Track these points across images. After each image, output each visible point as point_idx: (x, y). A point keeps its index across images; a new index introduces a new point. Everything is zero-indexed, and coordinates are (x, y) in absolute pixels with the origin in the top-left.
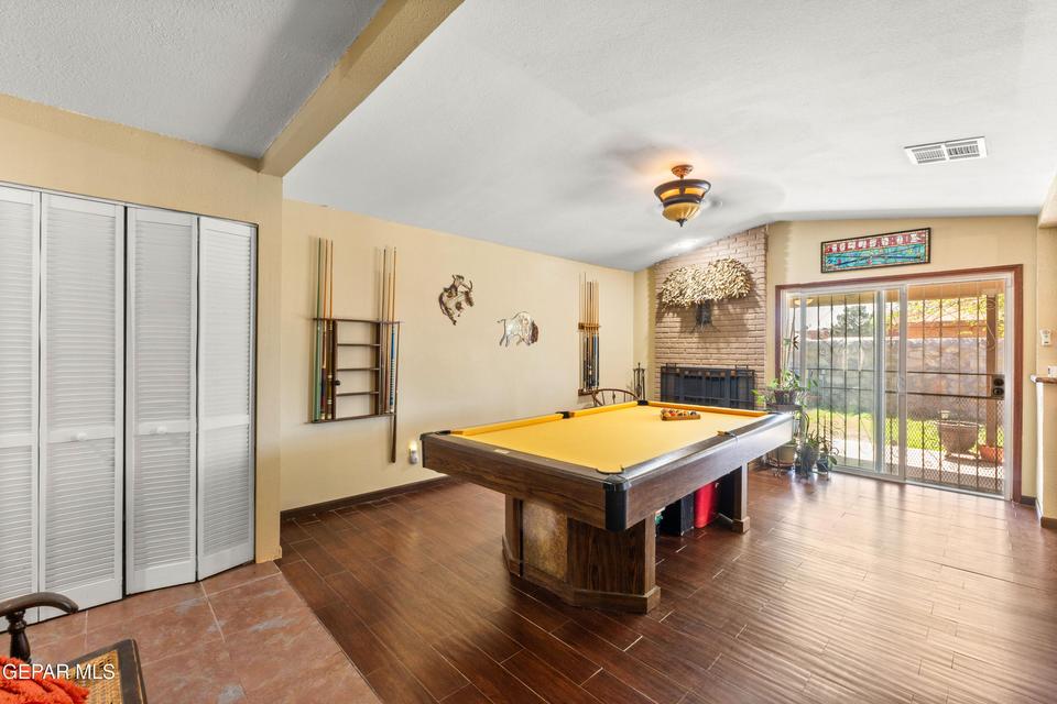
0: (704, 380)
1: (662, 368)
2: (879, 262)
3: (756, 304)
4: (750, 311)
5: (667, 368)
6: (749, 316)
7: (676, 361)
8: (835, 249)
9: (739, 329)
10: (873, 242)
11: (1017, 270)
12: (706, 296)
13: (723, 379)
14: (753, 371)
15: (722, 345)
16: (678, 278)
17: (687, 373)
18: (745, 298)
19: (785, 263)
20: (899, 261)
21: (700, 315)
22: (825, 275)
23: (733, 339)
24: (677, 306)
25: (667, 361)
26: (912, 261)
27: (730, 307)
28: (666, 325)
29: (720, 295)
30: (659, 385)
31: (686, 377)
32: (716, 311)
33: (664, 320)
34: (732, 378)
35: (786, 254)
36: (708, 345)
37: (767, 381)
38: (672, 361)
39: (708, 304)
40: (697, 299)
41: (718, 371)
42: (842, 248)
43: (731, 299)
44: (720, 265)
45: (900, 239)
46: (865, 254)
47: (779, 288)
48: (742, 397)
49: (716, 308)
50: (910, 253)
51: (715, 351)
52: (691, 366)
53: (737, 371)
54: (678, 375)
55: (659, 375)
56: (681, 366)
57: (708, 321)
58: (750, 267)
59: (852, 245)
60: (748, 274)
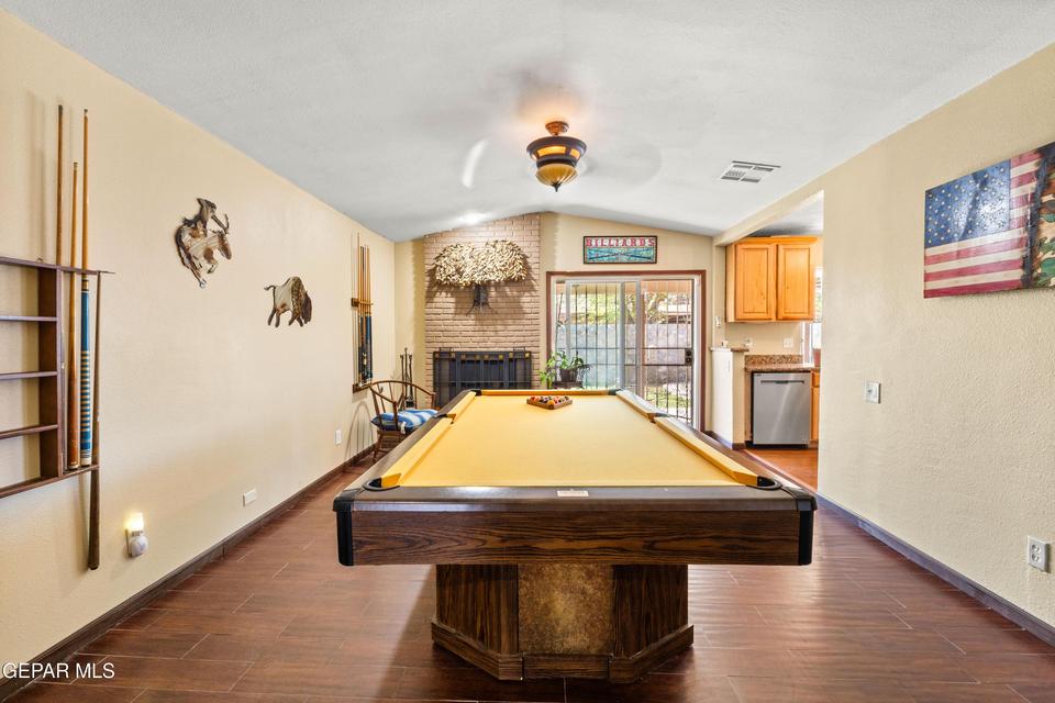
0: (482, 363)
1: (435, 353)
2: (625, 259)
3: (531, 288)
4: (527, 294)
5: (440, 353)
6: (525, 299)
7: (453, 344)
8: (594, 243)
9: (517, 312)
10: (621, 241)
11: (702, 273)
12: (488, 276)
13: (501, 361)
14: (530, 352)
15: (499, 328)
16: (453, 255)
17: (463, 357)
18: (521, 282)
19: (554, 251)
20: (638, 260)
21: (476, 296)
22: (587, 266)
23: (510, 322)
24: (451, 285)
25: (440, 345)
26: (644, 260)
27: (507, 289)
28: (438, 305)
29: (501, 277)
30: (431, 372)
31: (463, 362)
32: (493, 293)
33: (436, 300)
34: (511, 360)
35: (555, 244)
36: (485, 328)
37: (541, 364)
38: (445, 345)
39: (486, 285)
40: (478, 279)
41: (496, 354)
42: (600, 244)
43: (509, 281)
44: (499, 246)
45: (638, 242)
46: (616, 251)
47: (550, 274)
48: (520, 379)
49: (493, 289)
50: (644, 254)
51: (492, 333)
52: (468, 350)
53: (515, 353)
54: (454, 360)
55: (431, 361)
56: (455, 350)
57: (486, 304)
58: (525, 251)
59: (606, 242)
60: (525, 258)
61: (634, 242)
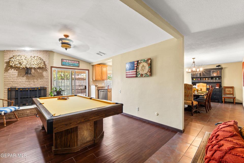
0: (29, 91)
1: (8, 89)
2: (72, 65)
3: (46, 70)
4: (45, 72)
5: (11, 88)
6: (44, 73)
7: (17, 86)
8: (64, 61)
9: (41, 76)
10: (71, 61)
11: (88, 70)
12: (32, 66)
13: (36, 90)
14: (46, 87)
15: (35, 81)
16: (18, 58)
17: (21, 90)
18: (43, 69)
19: (53, 61)
20: (75, 66)
21: (27, 71)
22: (62, 66)
23: (39, 79)
24: (16, 67)
25: (11, 86)
26: (76, 66)
27: (38, 70)
28: (10, 73)
29: (37, 67)
30: (7, 95)
31: (21, 91)
32: (33, 71)
33: (9, 71)
34: (39, 90)
35: (53, 59)
36: (30, 81)
37: (49, 91)
38: (13, 86)
39: (31, 69)
40: (28, 66)
41: (34, 88)
42: (66, 61)
43: (39, 68)
44: (36, 58)
45: (75, 62)
46: (70, 63)
47: (52, 67)
48: (42, 94)
49: (33, 70)
50: (77, 65)
51: (33, 82)
52: (24, 87)
53: (41, 88)
54: (17, 91)
55: (7, 91)
56: (17, 87)
57: (30, 74)
58: (44, 60)
59: (67, 61)
60: (44, 62)
61: (74, 62)
